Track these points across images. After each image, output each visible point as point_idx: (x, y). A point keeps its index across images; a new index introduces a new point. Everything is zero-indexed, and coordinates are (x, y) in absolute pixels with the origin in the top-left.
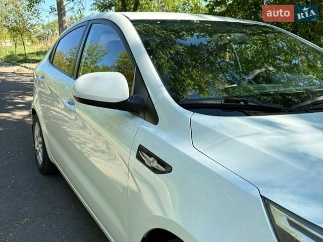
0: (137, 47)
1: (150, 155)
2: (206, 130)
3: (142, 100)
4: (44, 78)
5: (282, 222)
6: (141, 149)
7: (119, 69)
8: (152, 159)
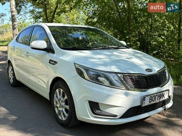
0: (49, 33)
1: (52, 61)
2: (66, 53)
3: (51, 48)
4: (15, 47)
5: (77, 66)
6: (50, 60)
7: (44, 40)
8: (53, 62)
